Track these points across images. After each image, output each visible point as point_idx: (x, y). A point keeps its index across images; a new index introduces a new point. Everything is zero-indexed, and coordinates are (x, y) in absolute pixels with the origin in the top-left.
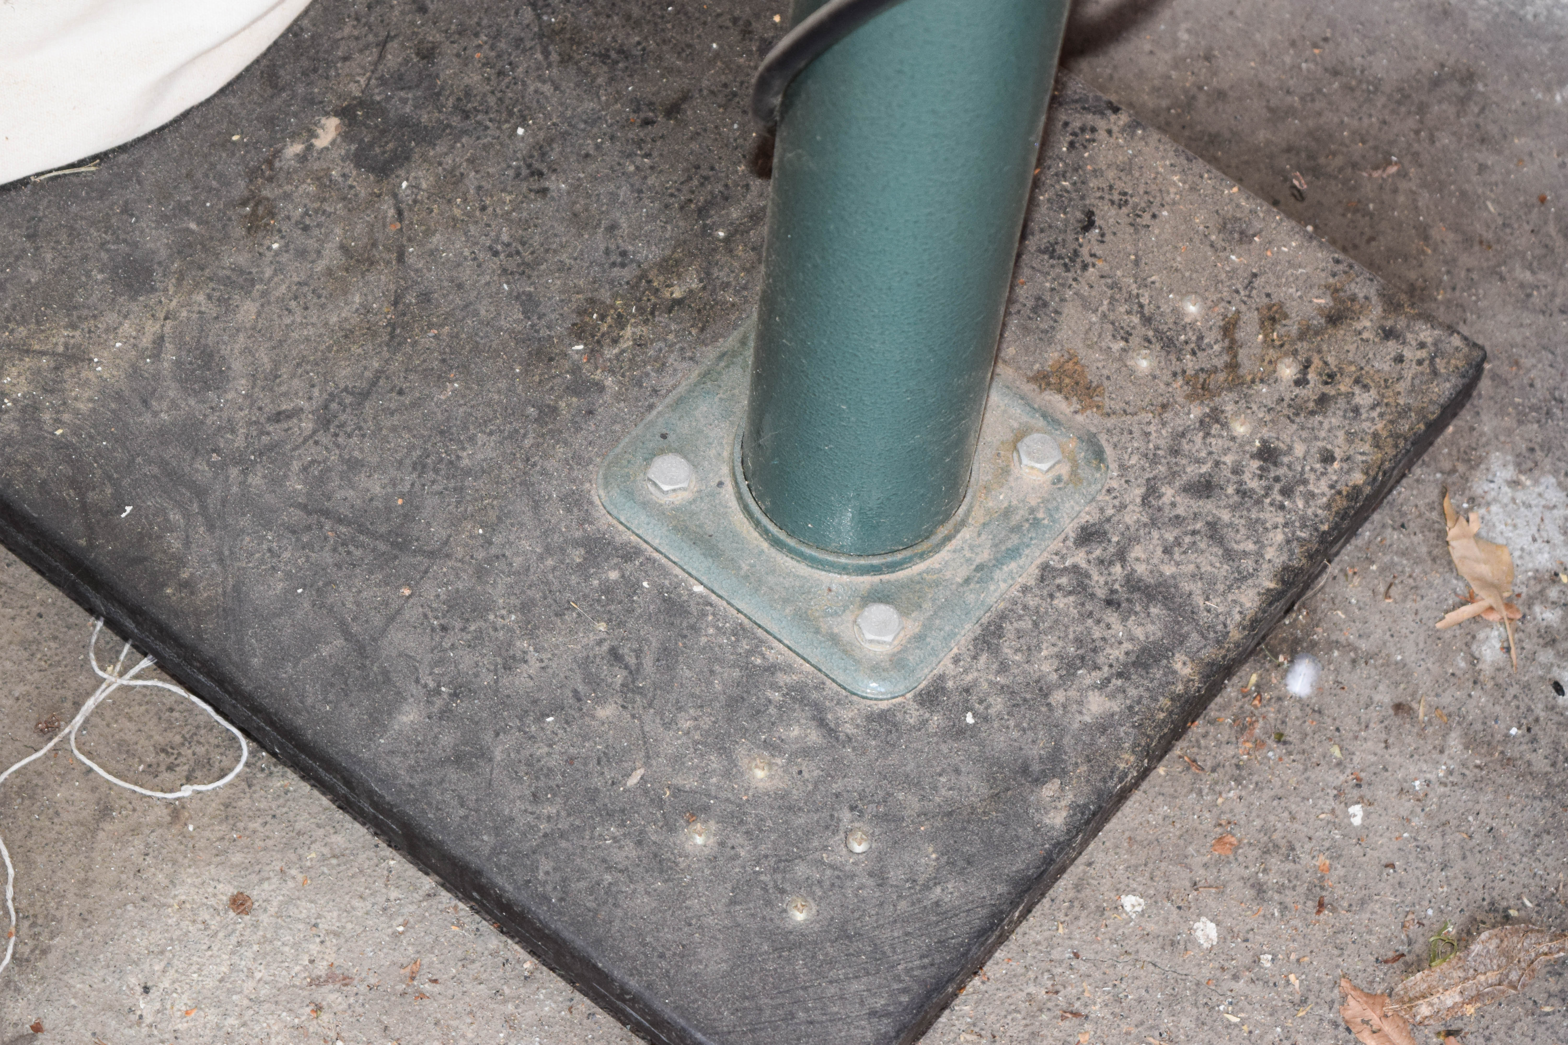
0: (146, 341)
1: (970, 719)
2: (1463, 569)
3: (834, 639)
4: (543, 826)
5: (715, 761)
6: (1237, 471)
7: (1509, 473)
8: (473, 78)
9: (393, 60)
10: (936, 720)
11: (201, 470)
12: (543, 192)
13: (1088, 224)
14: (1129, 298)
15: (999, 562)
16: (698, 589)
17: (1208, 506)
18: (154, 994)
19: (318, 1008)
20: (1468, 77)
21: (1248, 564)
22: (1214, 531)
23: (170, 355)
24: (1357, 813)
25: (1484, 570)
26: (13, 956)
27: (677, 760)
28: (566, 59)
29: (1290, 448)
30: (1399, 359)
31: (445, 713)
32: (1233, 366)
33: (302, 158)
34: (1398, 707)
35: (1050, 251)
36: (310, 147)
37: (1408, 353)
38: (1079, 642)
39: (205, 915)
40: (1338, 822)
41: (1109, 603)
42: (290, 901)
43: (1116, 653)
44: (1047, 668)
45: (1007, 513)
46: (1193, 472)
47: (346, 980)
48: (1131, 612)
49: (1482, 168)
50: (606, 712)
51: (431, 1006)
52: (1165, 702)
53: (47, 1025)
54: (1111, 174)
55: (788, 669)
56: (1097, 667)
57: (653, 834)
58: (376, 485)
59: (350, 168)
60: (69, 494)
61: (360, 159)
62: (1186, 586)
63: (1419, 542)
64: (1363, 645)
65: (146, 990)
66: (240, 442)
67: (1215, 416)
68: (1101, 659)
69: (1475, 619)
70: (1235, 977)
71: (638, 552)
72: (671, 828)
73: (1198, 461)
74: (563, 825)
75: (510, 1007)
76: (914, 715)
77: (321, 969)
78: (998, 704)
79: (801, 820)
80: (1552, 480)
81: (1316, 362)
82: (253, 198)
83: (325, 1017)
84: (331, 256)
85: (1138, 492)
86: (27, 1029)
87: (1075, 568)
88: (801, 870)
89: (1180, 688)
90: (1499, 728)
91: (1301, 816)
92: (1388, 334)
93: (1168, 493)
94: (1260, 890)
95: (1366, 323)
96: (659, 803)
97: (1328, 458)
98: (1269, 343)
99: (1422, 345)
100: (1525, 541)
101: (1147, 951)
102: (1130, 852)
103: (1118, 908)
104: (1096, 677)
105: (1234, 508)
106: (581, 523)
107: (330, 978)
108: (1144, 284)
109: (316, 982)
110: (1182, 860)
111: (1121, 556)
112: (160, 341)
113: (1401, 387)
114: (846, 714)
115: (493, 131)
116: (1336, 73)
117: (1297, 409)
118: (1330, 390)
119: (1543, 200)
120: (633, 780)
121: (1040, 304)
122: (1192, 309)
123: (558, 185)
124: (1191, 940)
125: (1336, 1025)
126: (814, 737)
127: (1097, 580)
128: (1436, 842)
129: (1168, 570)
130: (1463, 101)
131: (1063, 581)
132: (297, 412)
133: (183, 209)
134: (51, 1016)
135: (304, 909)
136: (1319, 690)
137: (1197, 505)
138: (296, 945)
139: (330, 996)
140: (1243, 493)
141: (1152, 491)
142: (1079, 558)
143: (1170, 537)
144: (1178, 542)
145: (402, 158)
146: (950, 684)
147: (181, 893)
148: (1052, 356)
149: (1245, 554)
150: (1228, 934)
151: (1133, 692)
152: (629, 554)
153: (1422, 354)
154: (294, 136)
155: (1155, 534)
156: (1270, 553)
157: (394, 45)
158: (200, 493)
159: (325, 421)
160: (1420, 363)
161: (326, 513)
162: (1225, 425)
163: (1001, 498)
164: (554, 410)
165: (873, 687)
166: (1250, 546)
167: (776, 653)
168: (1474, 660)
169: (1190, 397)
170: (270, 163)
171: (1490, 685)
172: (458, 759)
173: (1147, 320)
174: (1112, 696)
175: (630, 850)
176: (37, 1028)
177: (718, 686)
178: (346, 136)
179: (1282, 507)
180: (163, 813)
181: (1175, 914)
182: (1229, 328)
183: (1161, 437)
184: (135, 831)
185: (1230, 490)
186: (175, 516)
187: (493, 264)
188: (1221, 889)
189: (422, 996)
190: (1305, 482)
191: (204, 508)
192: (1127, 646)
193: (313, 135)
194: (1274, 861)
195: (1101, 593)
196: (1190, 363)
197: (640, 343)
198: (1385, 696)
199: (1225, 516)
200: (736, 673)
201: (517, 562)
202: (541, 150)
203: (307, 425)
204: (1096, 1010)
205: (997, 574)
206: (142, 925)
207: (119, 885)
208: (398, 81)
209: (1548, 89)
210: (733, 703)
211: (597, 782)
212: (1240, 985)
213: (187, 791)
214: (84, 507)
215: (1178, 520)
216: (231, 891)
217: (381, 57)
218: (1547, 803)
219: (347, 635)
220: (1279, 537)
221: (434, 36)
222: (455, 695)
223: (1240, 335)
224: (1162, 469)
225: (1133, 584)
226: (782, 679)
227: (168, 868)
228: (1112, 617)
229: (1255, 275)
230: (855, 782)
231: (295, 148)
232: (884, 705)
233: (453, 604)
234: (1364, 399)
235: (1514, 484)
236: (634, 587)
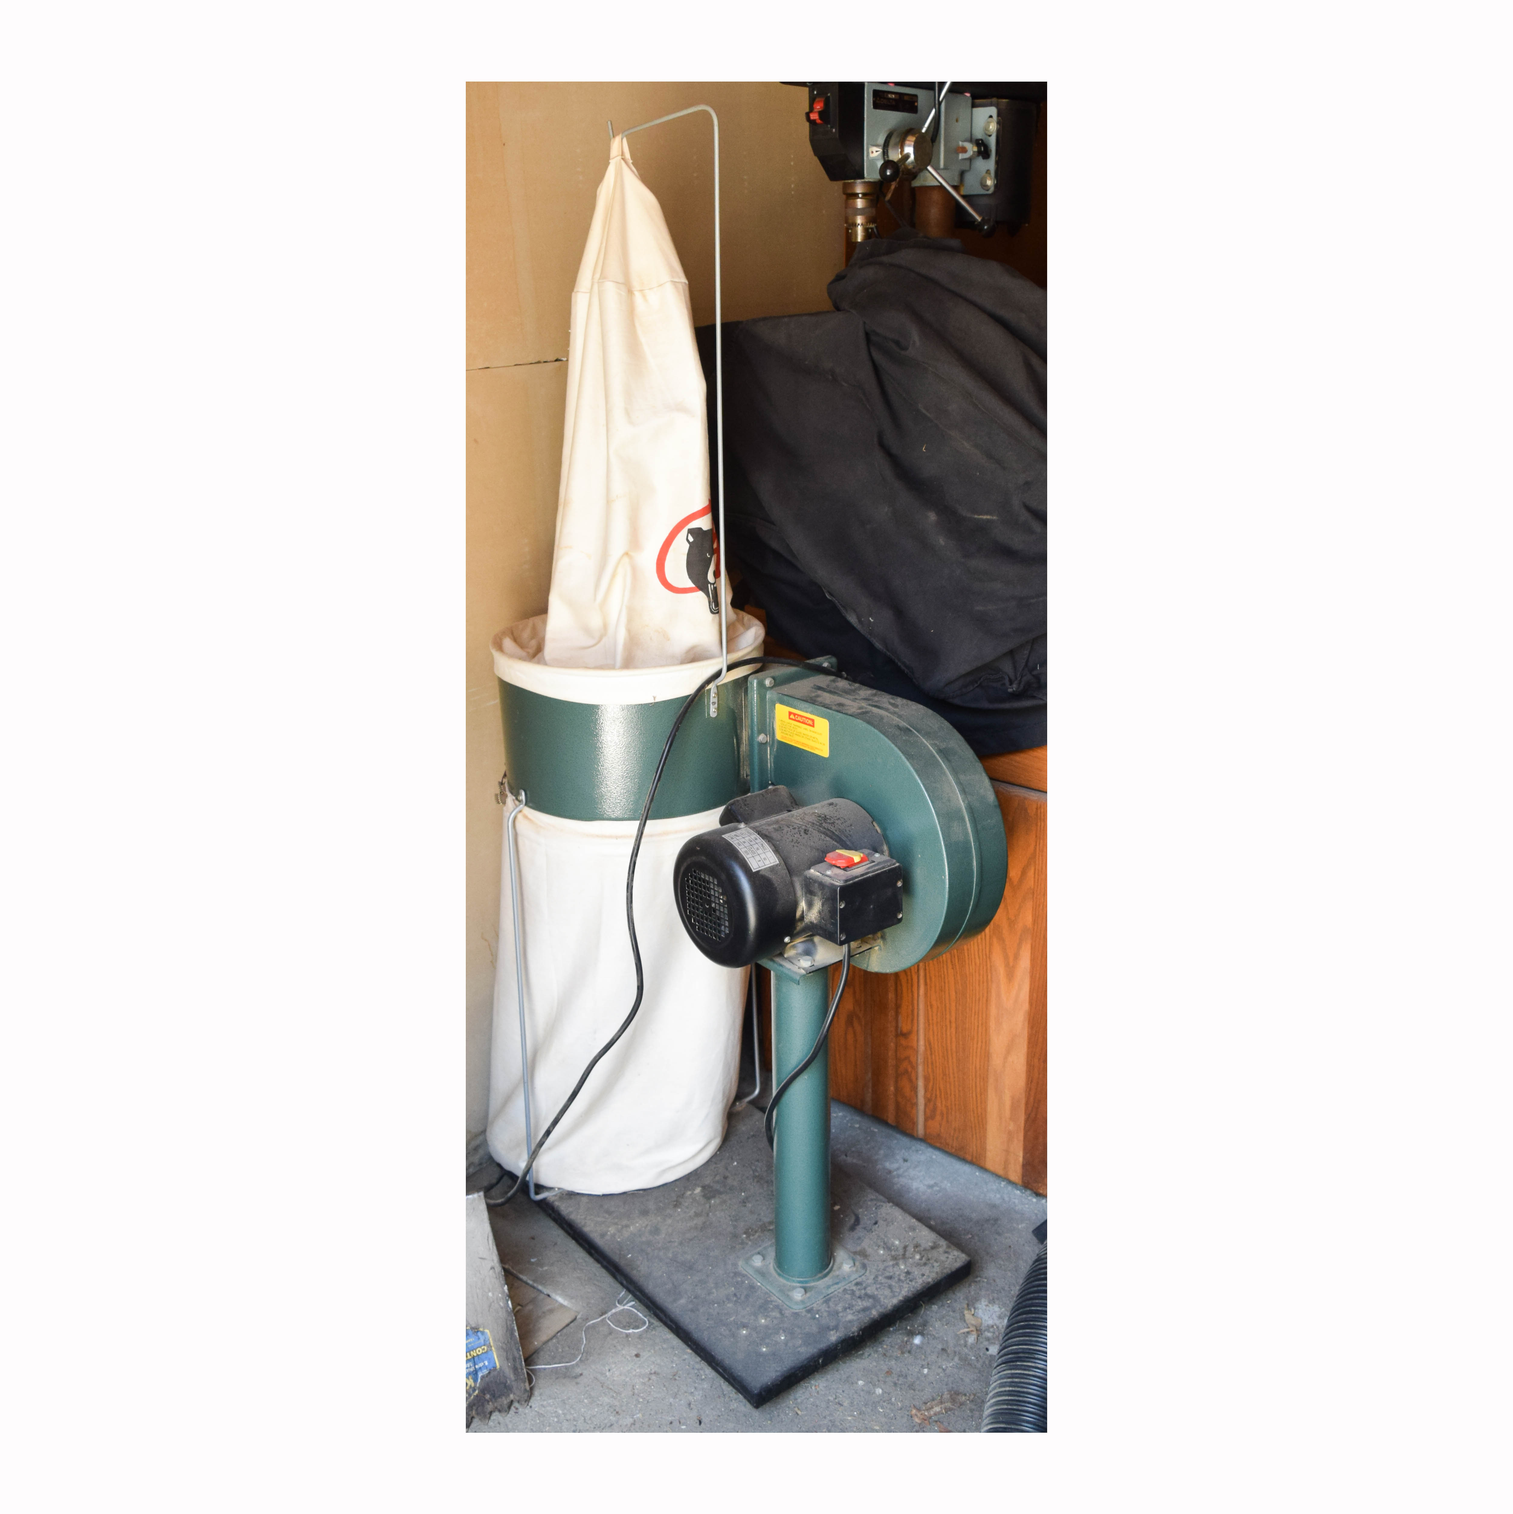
0: (644, 1225)
1: (817, 1316)
2: (968, 1322)
3: (788, 1296)
4: (708, 1325)
5: (752, 1317)
6: (899, 1275)
7: (986, 1303)
8: (735, 1183)
9: (717, 1178)
10: (809, 1315)
11: (649, 1250)
12: (745, 1206)
13: (876, 1223)
14: (882, 1239)
15: (833, 1285)
16: (759, 1284)
17: (890, 1282)
18: (611, 1371)
19: (650, 1379)
20: (996, 1220)
21: (896, 1294)
22: (890, 1287)
23: (649, 1228)
24: (926, 1371)
25: (973, 1322)
26: (580, 1359)
27: (744, 1317)
28: (758, 1182)
29: (914, 1272)
30: (948, 1258)
31: (691, 1301)
32: (904, 1255)
33: (690, 1195)
34: (943, 1349)
35: (865, 1228)
36: (693, 1193)
37: (950, 1257)
38: (849, 1304)
39: (628, 1357)
40: (919, 1372)
41: (859, 1297)
42: (649, 1356)
43: (858, 1308)
44: (839, 1308)
45: (838, 1276)
46: (888, 1274)
47: (658, 1374)
48: (864, 1300)
49: (996, 1239)
50: (730, 1305)
51: (677, 1382)
52: (867, 1319)
53: (584, 1374)
54: (884, 1215)
55: (775, 1301)
56: (852, 1310)
57: (733, 1329)
58: (689, 1257)
59: (701, 1198)
60: (618, 1252)
61: (704, 1196)
62: (879, 1296)
63: (958, 1315)
64: (937, 1335)
65: (609, 1370)
66: (660, 1245)
67: (897, 1264)
68: (854, 1308)
69: (968, 1332)
70: (884, 1402)
71: (746, 1275)
72: (738, 1329)
73: (890, 1272)
74: (713, 1326)
75: (696, 1385)
76: (804, 1314)
77: (653, 1371)
78: (825, 1314)
79: (770, 1331)
80: (997, 1306)
81: (926, 1256)
82: (677, 1201)
83: (651, 1381)
84: (692, 1213)
85: (872, 1277)
86: (579, 1374)
87: (852, 1290)
88: (767, 1341)
89: (872, 1316)
90: (969, 1357)
91: (911, 1369)
92: (946, 1252)
93: (880, 1278)
94: (895, 1384)
95: (941, 1250)
96: (737, 1324)
97: (923, 1275)
98: (914, 1251)
99: (954, 1256)
100: (987, 1318)
101: (862, 1393)
102: (863, 1372)
103: (857, 1383)
104: (852, 1312)
105: (896, 1283)
106: (735, 1268)
107: (655, 1373)
108: (886, 1236)
109: (651, 1374)
110: (877, 1375)
111: (865, 1289)
112: (647, 1225)
113: (947, 1263)
114: (787, 1312)
115: (737, 1193)
116: (961, 1216)
117: (918, 1265)
118: (927, 1262)
119: (1010, 1247)
120: (732, 1319)
121: (859, 1238)
122: (897, 1242)
123: (749, 1205)
124: (874, 1393)
125: (908, 1415)
126: (778, 1315)
127: (857, 1293)
128: (946, 1380)
129: (876, 1293)
130: (993, 1225)
131: (849, 1292)
132: (675, 1242)
133: (661, 1201)
134: (585, 1372)
135: (653, 1359)
136: (922, 1343)
137: (886, 1281)
138: (648, 1366)
139: (653, 1377)
140: (899, 1280)
141: (877, 1277)
142: (854, 1288)
143: (878, 1286)
144: (880, 1288)
145: (714, 1197)
146: (815, 1309)
147: (624, 1352)
148: (858, 1248)
149: (897, 1292)
150: (884, 1392)
151: (860, 1316)
152: (744, 1276)
153: (954, 1257)
154: (690, 1190)
155: (874, 1285)
156: (903, 1292)
157: (718, 1176)
158: (647, 1254)
159: (681, 1243)
160: (953, 1259)
161: (675, 1261)
162: (899, 1266)
163: (837, 1273)
164: (735, 1247)
165: (795, 1307)
166: (898, 1290)
167: (774, 1298)
168: (966, 1342)
169: (891, 1260)
170: (683, 1195)
171: (969, 1347)
172: (692, 1311)
173: (885, 1244)
174: (854, 1316)
175: (727, 1332)
176: (581, 1374)
177: (758, 1303)
178: (702, 1191)
179: (909, 1284)
180: (624, 1336)
181: (871, 1387)
182: (905, 1248)
183: (881, 1266)
184: (617, 1338)
185: (896, 1279)
186: (640, 1258)
187: (729, 1218)
188: (885, 1382)
189: (675, 1379)
190: (916, 1279)
191: (647, 1258)
192: (862, 1307)
193: (694, 1190)
194: (901, 1378)
195: (858, 1295)
196: (893, 1253)
197: (759, 1237)
198: (940, 1347)
199: (894, 1284)
200: (763, 1301)
201: (717, 1275)
202: (747, 1198)
203: (676, 1244)
204: (845, 1404)
205: (832, 1287)
206: (612, 1357)
207: (609, 1348)
208: (718, 1182)
209: (1018, 1224)
210: (760, 1307)
211: (723, 1318)
212: (885, 1404)
213: (631, 1331)
214: (620, 1254)
215: (881, 1283)
216: (636, 1353)
217: (715, 1178)
218: (979, 1375)
219: (673, 1284)
220: (906, 1289)
221: (728, 1174)
222: (694, 1298)
223: (908, 1249)
224: (880, 1273)
225: (866, 1295)
226: (773, 1303)
227: (622, 1346)
228: (859, 1300)
229: (914, 1238)
230: (785, 1325)
231: (689, 1193)
232: (797, 1311)
233: (700, 1281)
234: (936, 1264)
235: (987, 1306)
236: (743, 1282)
